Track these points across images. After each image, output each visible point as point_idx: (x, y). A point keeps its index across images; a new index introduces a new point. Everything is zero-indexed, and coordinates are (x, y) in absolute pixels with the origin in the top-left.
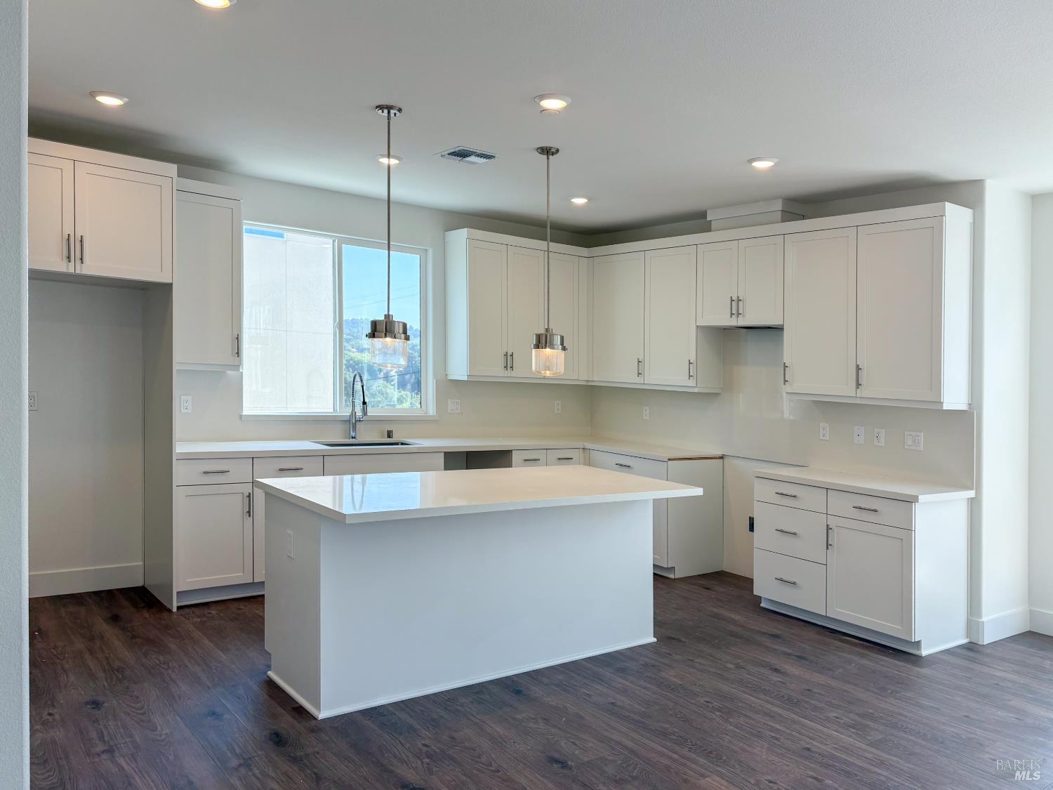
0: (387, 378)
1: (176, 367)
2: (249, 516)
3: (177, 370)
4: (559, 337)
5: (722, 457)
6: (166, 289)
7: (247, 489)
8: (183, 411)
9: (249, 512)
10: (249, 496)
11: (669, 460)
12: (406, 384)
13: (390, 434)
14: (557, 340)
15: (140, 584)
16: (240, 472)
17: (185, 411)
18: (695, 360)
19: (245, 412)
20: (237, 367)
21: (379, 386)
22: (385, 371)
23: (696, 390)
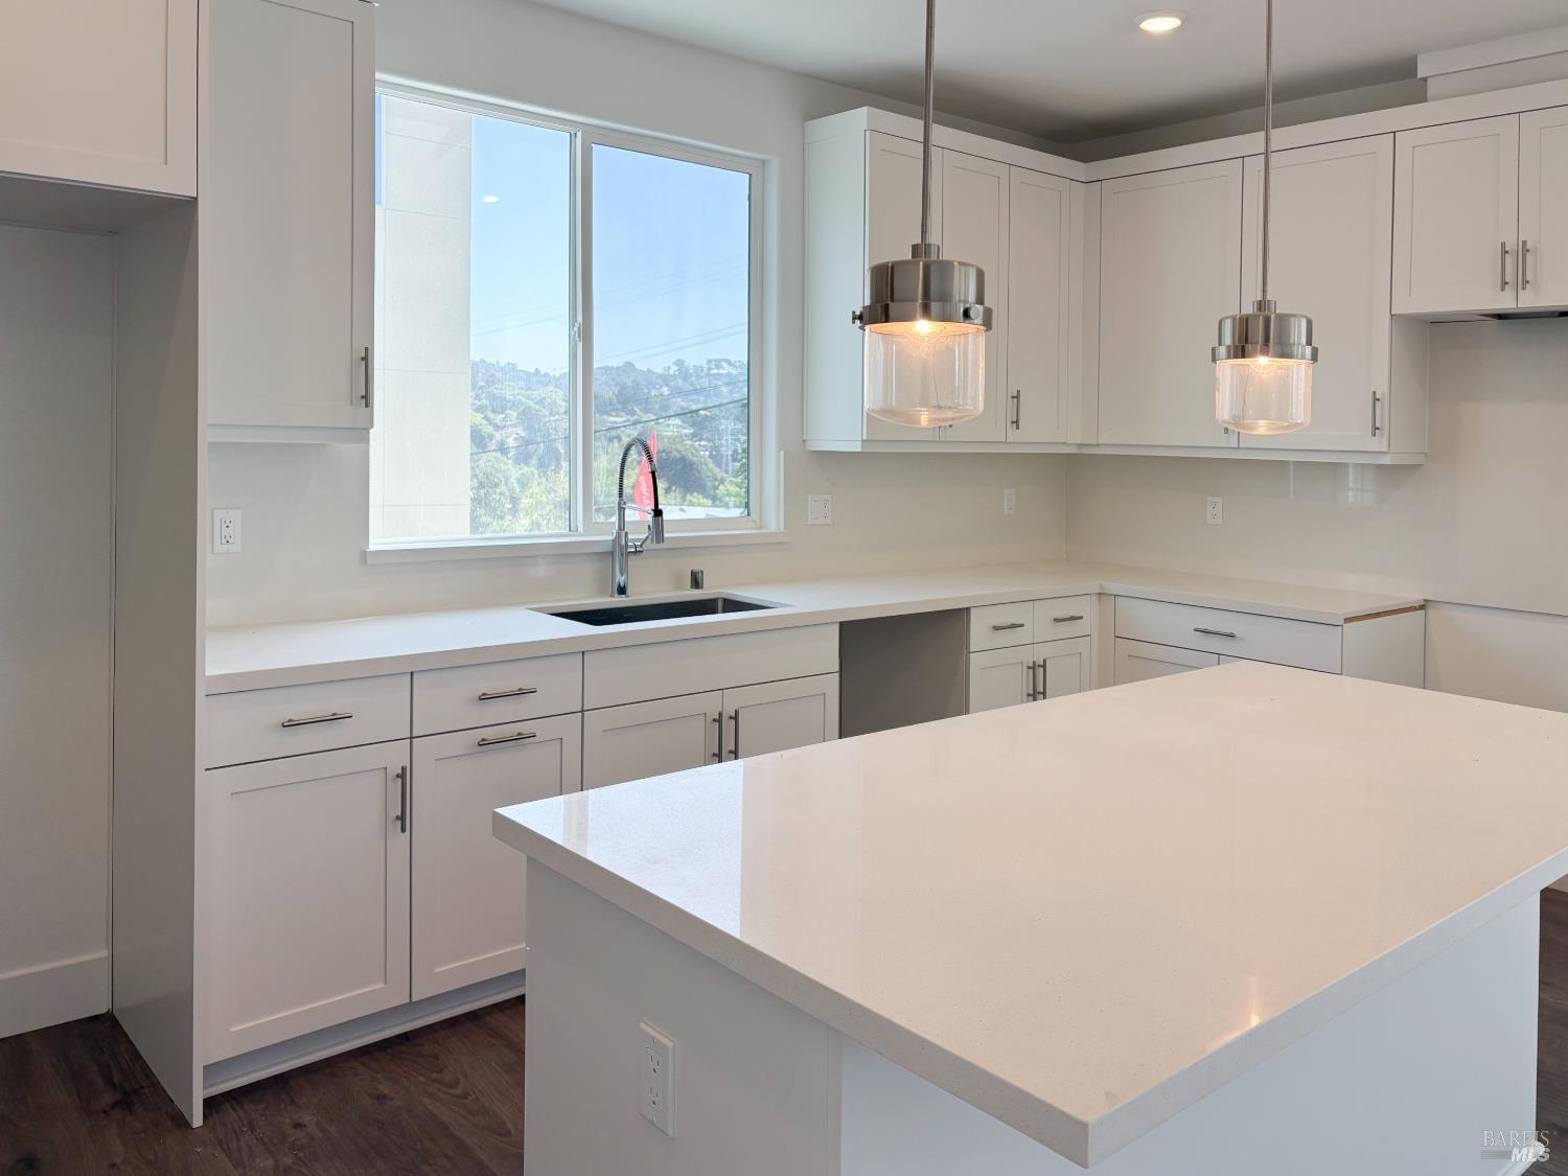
0: (503, 449)
1: (206, 436)
2: (403, 830)
3: (210, 444)
4: (1304, 323)
5: (1422, 607)
6: (182, 211)
7: (397, 757)
8: (218, 548)
9: (402, 818)
10: (402, 776)
11: (1347, 620)
12: (531, 458)
13: (696, 582)
14: (1298, 332)
15: (101, 1008)
16: (381, 713)
17: (225, 547)
18: (1386, 389)
19: (375, 544)
20: (361, 433)
21: (489, 461)
22: (498, 438)
23: (1386, 460)
